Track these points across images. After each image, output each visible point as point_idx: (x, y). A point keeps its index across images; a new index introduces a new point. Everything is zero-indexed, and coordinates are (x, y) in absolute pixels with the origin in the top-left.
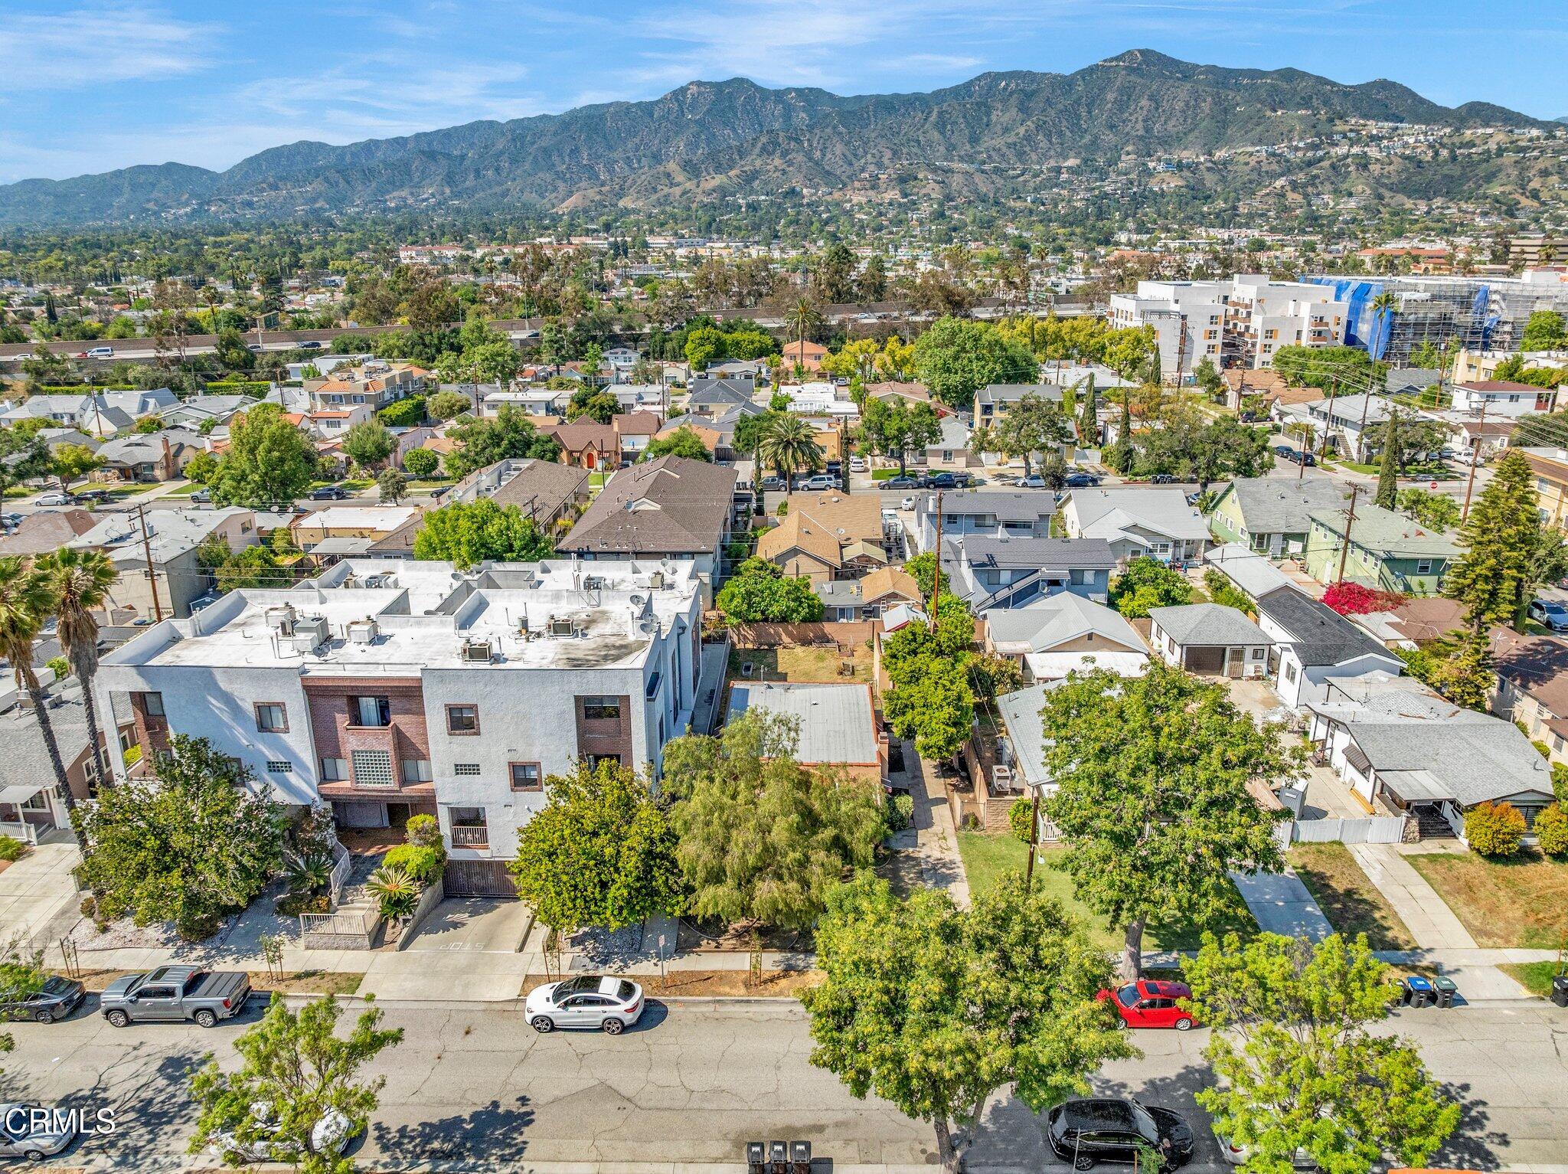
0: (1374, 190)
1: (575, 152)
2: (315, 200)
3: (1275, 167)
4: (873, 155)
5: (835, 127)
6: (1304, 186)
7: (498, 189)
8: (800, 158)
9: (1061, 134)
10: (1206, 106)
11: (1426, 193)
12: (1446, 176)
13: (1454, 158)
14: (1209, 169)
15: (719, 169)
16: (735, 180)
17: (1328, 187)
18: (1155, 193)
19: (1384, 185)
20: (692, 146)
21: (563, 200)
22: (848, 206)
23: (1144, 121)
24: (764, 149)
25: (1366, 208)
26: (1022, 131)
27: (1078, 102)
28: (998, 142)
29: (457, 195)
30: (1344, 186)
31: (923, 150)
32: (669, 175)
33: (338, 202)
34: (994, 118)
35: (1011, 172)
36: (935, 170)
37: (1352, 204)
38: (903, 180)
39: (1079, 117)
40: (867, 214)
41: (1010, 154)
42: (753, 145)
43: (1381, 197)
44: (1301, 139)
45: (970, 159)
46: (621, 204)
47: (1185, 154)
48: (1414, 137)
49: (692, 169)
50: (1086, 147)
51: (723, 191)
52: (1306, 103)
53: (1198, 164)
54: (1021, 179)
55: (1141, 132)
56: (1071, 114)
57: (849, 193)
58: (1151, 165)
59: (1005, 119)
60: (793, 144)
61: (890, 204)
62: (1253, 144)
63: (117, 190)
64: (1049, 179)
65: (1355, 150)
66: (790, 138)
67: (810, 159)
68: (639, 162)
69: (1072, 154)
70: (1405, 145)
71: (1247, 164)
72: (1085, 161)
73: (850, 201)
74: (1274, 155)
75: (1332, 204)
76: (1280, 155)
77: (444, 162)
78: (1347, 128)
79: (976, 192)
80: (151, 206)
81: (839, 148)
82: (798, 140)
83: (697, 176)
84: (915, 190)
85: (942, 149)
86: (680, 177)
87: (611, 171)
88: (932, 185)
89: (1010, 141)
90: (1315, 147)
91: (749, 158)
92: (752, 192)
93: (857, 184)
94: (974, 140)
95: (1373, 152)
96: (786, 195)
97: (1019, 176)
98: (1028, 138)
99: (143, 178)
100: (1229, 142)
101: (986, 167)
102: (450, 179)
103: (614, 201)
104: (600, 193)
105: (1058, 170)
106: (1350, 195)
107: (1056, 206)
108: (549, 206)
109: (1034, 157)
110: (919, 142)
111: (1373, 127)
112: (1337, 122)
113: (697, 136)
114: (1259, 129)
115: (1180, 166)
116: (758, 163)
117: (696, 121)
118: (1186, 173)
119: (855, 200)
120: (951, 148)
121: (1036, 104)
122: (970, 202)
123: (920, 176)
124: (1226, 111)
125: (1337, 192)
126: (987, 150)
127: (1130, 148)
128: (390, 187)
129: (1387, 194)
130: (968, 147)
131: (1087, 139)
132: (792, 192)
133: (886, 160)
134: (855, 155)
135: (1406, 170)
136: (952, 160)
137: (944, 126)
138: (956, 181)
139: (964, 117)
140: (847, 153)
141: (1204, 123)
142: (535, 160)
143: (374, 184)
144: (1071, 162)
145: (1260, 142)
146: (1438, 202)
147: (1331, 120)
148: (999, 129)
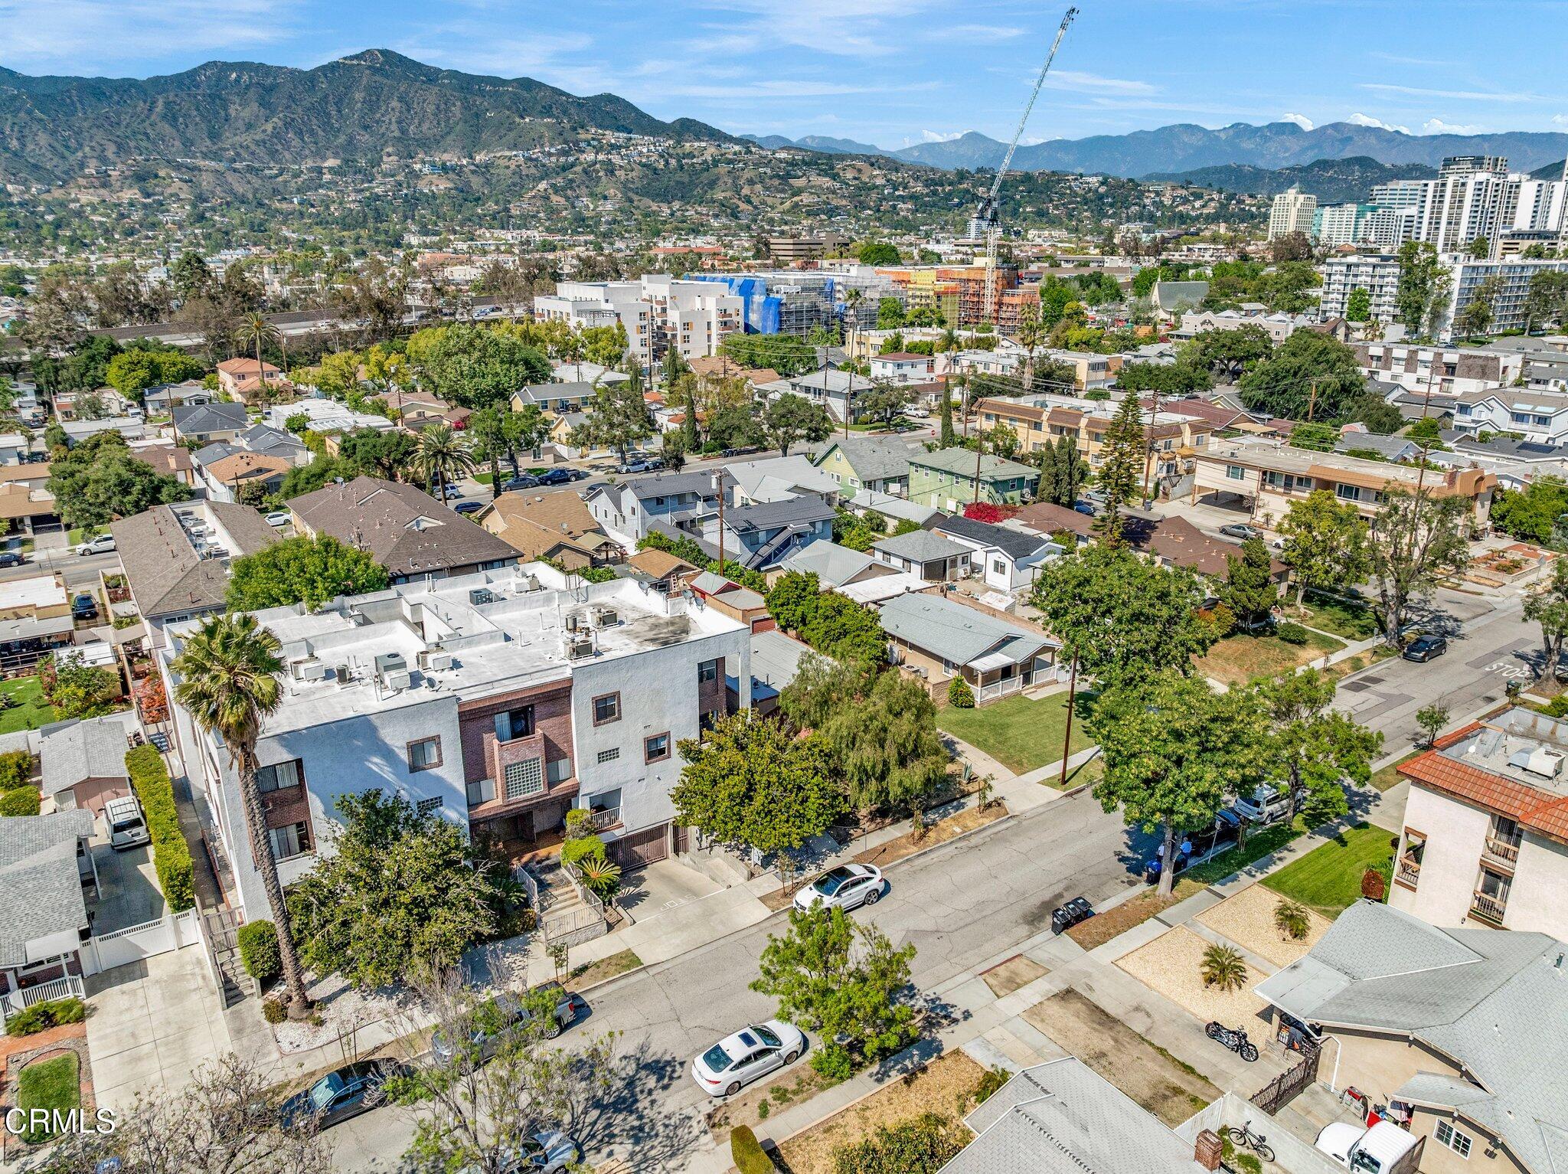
0: (624, 194)
3: (533, 170)
4: (92, 148)
5: (30, 113)
6: (563, 189)
9: (312, 133)
10: (457, 110)
11: (665, 196)
12: (678, 182)
13: (682, 167)
14: (473, 172)
17: (584, 190)
18: (426, 195)
19: (631, 189)
22: (76, 206)
23: (399, 122)
25: (621, 210)
26: (269, 127)
27: (324, 100)
28: (246, 139)
30: (598, 190)
31: (156, 144)
34: (232, 112)
35: (267, 172)
36: (178, 167)
37: (609, 206)
38: (140, 178)
39: (328, 115)
40: (104, 216)
41: (261, 151)
43: (631, 201)
44: (552, 145)
45: (216, 156)
47: (446, 157)
48: (645, 147)
50: (344, 148)
52: (547, 111)
53: (462, 166)
54: (280, 179)
55: (397, 134)
56: (319, 110)
57: (73, 192)
58: (417, 167)
59: (246, 113)
61: (132, 205)
62: (510, 149)
64: (312, 179)
65: (601, 157)
69: (329, 153)
70: (640, 154)
71: (508, 167)
72: (346, 161)
73: (77, 200)
74: (530, 159)
75: (592, 207)
76: (536, 160)
78: (589, 137)
79: (232, 192)
81: (43, 138)
84: (159, 189)
85: (177, 143)
88: (178, 184)
89: (257, 138)
90: (565, 153)
93: (81, 181)
94: (214, 136)
95: (616, 159)
97: (277, 176)
98: (276, 134)
100: (487, 147)
101: (237, 165)
105: (320, 171)
106: (605, 198)
107: (328, 207)
109: (288, 155)
110: (146, 134)
111: (611, 137)
112: (580, 131)
114: (512, 134)
115: (445, 168)
118: (451, 175)
119: (84, 200)
120: (188, 143)
121: (278, 100)
122: (228, 204)
123: (162, 173)
124: (477, 115)
125: (592, 195)
126: (233, 147)
127: (390, 150)
129: (636, 198)
130: (208, 143)
131: (342, 139)
133: (111, 155)
134: (67, 147)
135: (646, 176)
136: (196, 158)
137: (175, 119)
138: (206, 180)
139: (198, 109)
140: (56, 144)
141: (458, 128)
144: (331, 162)
145: (515, 147)
146: (676, 205)
147: (574, 129)
148: (240, 124)
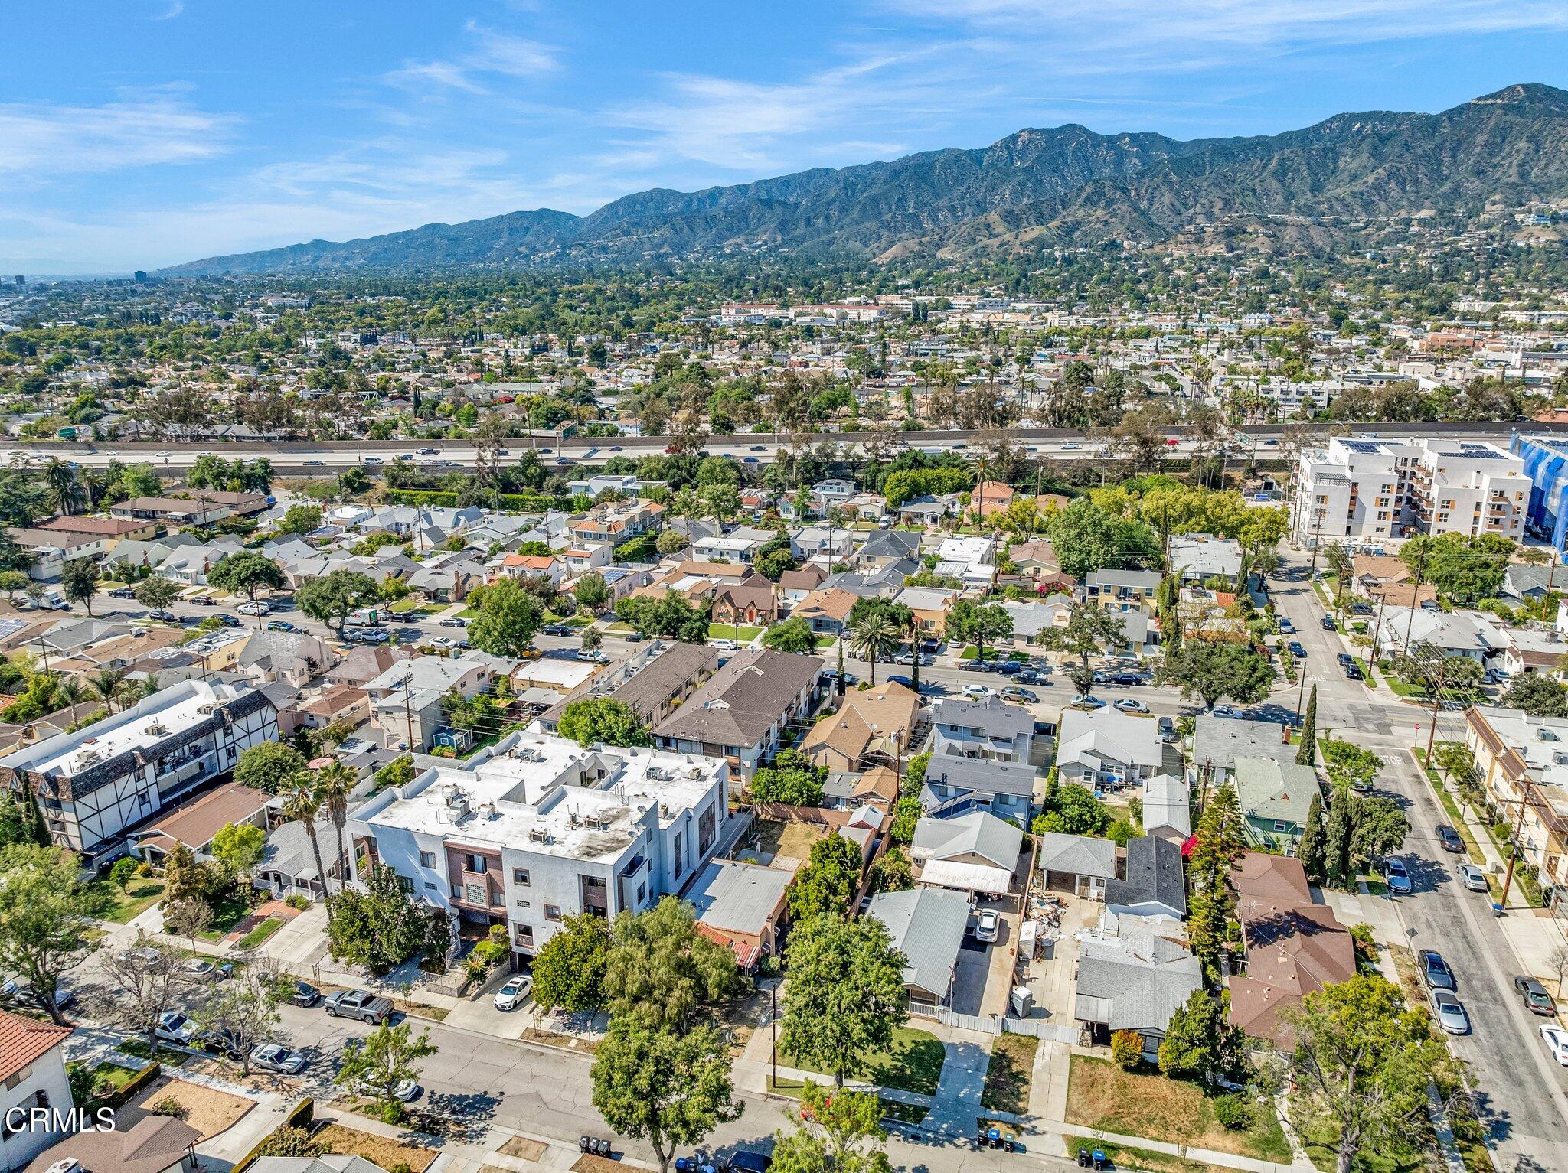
1: (902, 200)
2: (660, 246)
4: (1203, 205)
5: (1166, 175)
7: (825, 238)
8: (1124, 208)
9: (1416, 182)
15: (1041, 219)
16: (1054, 231)
18: (1520, 249)
20: (1017, 194)
21: (885, 250)
22: (1167, 261)
23: (1520, 165)
24: (1088, 199)
26: (1371, 179)
27: (1440, 146)
28: (1343, 191)
29: (786, 243)
31: (1259, 199)
32: (988, 226)
33: (680, 248)
34: (1341, 164)
35: (1352, 225)
36: (1266, 223)
38: (1230, 234)
39: (1440, 163)
40: (1186, 270)
41: (1355, 204)
42: (1078, 195)
45: (1308, 210)
46: (939, 255)
47: (1565, 203)
49: (1012, 219)
50: (1446, 197)
51: (1041, 243)
54: (1364, 232)
55: (1514, 178)
56: (1433, 160)
57: (1170, 247)
58: (1520, 217)
59: (1354, 165)
60: (1118, 194)
61: (1214, 259)
63: (498, 234)
64: (1396, 232)
66: (1117, 188)
67: (1136, 209)
68: (963, 210)
69: (1428, 203)
72: (1441, 213)
73: (1172, 255)
77: (778, 210)
79: (1311, 246)
80: (523, 249)
81: (1168, 198)
82: (1125, 191)
83: (1018, 227)
84: (1243, 244)
85: (1280, 198)
86: (1000, 228)
87: (935, 220)
88: (1262, 238)
89: (1356, 189)
91: (1072, 209)
92: (1071, 243)
93: (1180, 237)
94: (1316, 188)
96: (1105, 247)
97: (1362, 229)
98: (1377, 186)
99: (519, 224)
101: (1325, 219)
102: (783, 227)
103: (933, 251)
104: (920, 244)
105: (1408, 223)
107: (1397, 264)
108: (870, 256)
109: (1383, 206)
110: (1254, 191)
113: (1023, 184)
115: (1555, 218)
116: (1080, 214)
117: (1024, 170)
118: (1562, 226)
119: (1176, 254)
120: (1290, 197)
121: (1392, 149)
122: (1301, 258)
123: (1250, 229)
126: (1329, 200)
127: (1496, 197)
128: (728, 234)
130: (1309, 195)
131: (1447, 187)
132: (1113, 245)
133: (1216, 211)
134: (1184, 205)
136: (1288, 212)
137: (1285, 175)
138: (1289, 235)
139: (1308, 164)
140: (1176, 203)
142: (864, 210)
143: (714, 231)
144: (1425, 213)
148: (1345, 176)
